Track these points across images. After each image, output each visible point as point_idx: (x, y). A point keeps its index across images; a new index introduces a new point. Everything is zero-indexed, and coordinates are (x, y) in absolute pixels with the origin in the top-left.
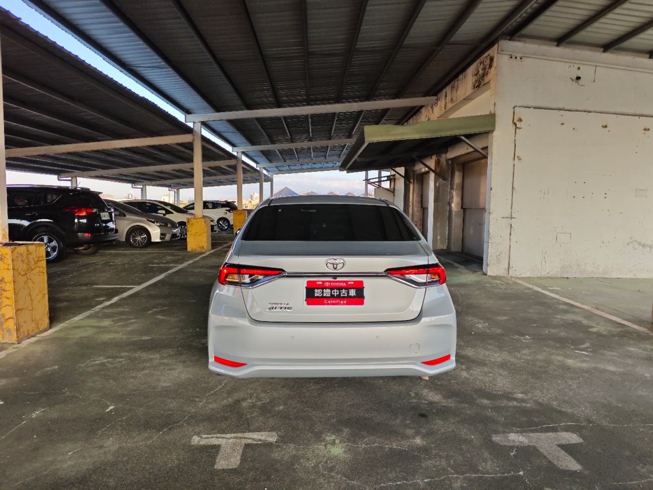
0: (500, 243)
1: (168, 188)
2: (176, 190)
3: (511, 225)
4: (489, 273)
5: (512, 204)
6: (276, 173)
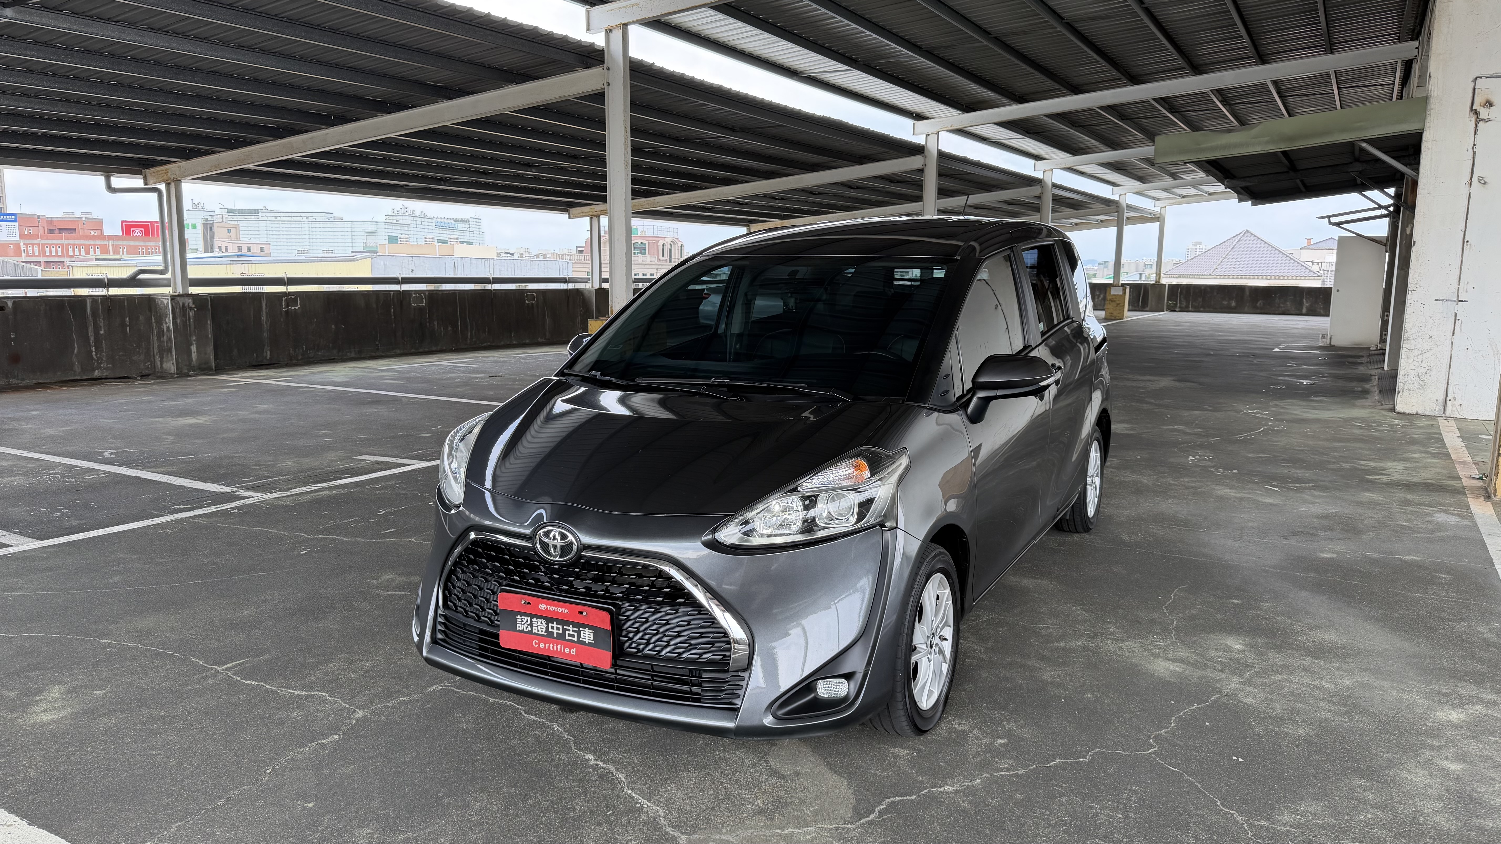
0: (1428, 351)
3: (1456, 314)
4: (1400, 407)
5: (1461, 273)
6: (1174, 201)
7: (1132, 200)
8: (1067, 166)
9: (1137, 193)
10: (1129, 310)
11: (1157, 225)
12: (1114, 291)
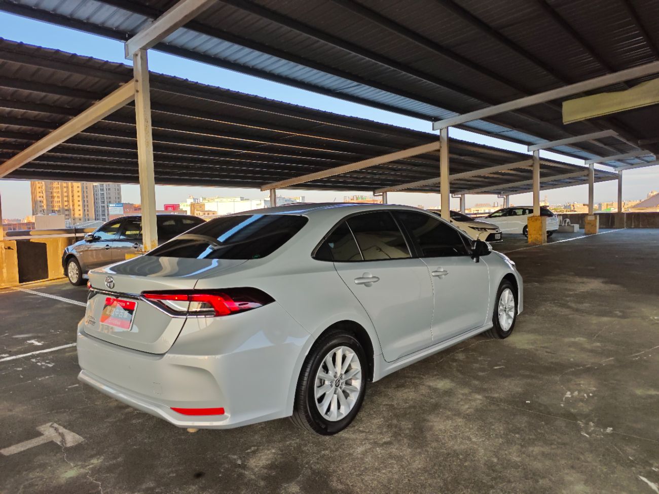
1: (497, 196)
2: (505, 197)
6: (627, 167)
7: (597, 166)
8: (548, 147)
9: (601, 163)
10: (600, 228)
11: (617, 180)
12: (590, 218)
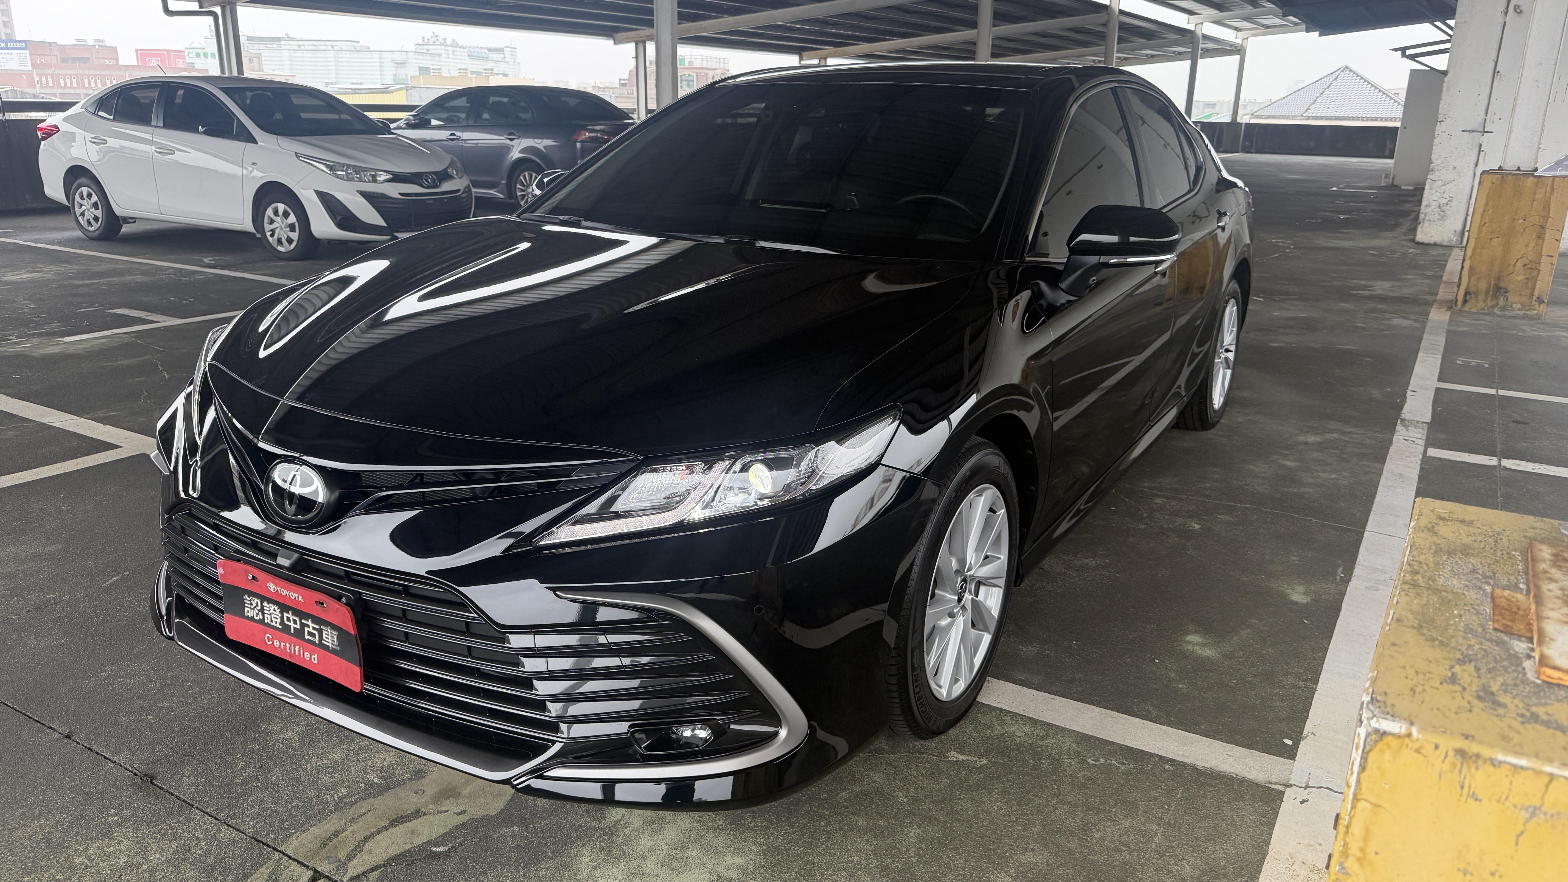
0: (1451, 182)
3: (1481, 145)
4: (1420, 237)
5: (1489, 104)
6: (1257, 32)
7: (1210, 29)
9: (1216, 22)
